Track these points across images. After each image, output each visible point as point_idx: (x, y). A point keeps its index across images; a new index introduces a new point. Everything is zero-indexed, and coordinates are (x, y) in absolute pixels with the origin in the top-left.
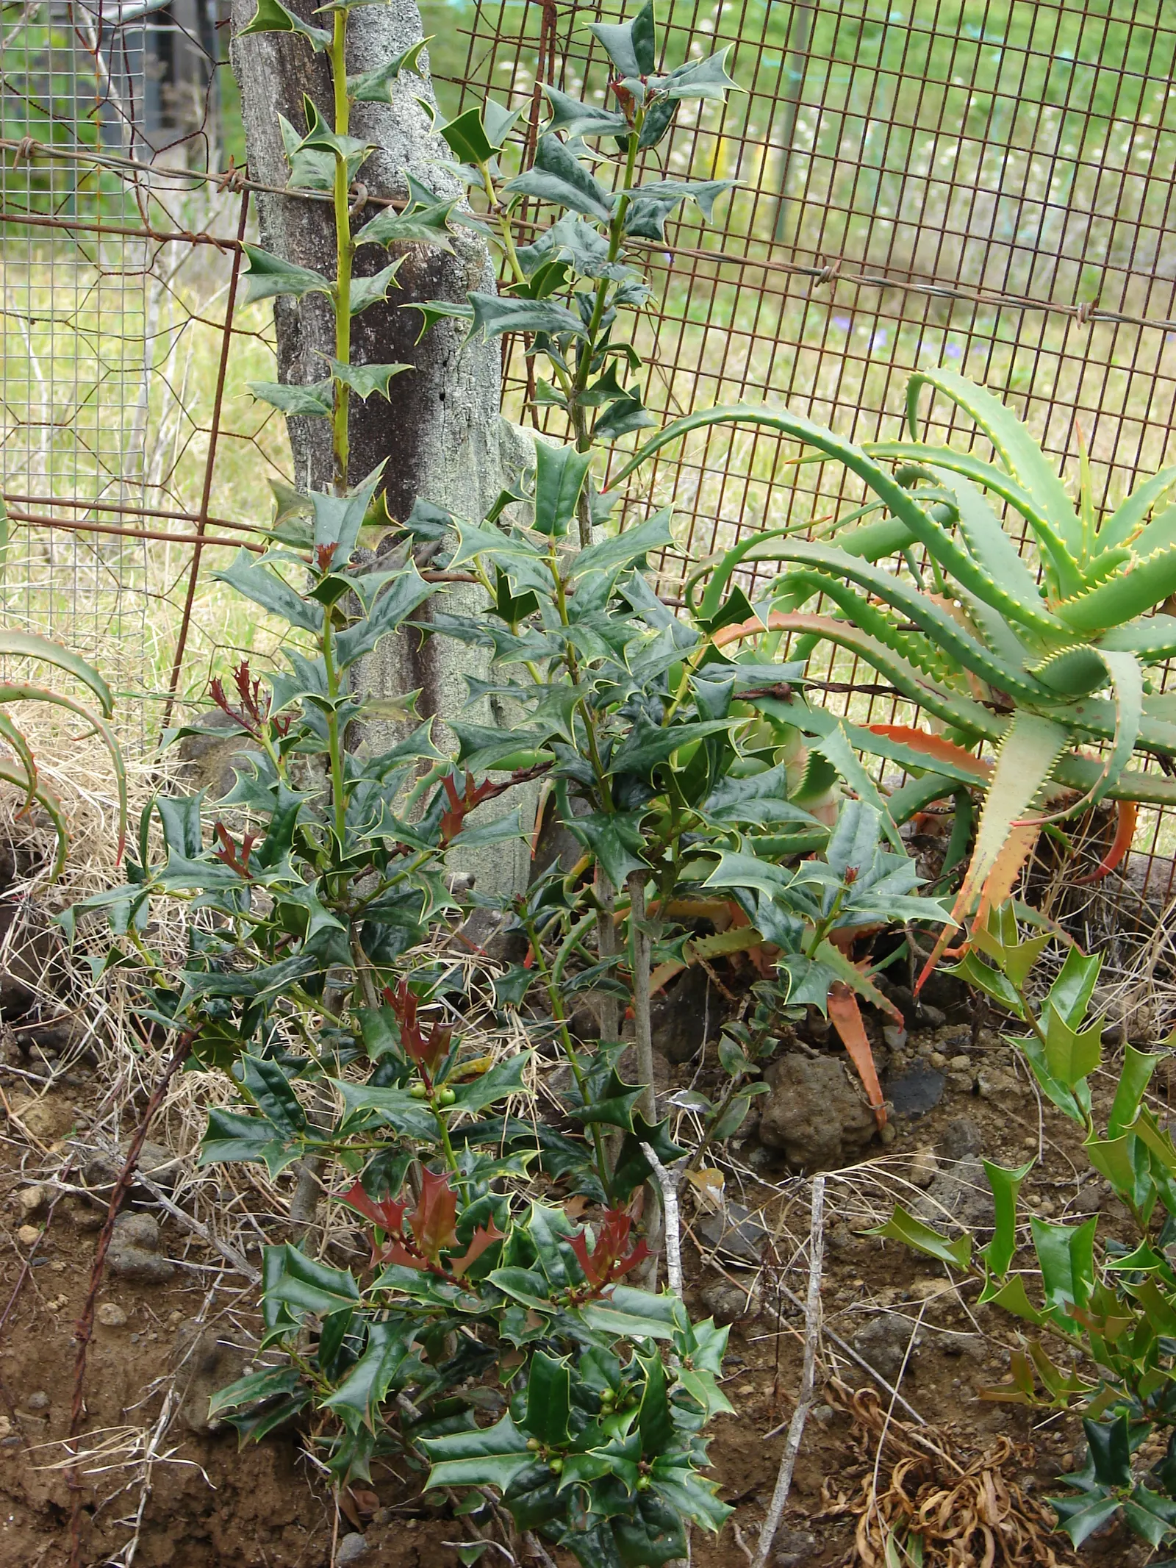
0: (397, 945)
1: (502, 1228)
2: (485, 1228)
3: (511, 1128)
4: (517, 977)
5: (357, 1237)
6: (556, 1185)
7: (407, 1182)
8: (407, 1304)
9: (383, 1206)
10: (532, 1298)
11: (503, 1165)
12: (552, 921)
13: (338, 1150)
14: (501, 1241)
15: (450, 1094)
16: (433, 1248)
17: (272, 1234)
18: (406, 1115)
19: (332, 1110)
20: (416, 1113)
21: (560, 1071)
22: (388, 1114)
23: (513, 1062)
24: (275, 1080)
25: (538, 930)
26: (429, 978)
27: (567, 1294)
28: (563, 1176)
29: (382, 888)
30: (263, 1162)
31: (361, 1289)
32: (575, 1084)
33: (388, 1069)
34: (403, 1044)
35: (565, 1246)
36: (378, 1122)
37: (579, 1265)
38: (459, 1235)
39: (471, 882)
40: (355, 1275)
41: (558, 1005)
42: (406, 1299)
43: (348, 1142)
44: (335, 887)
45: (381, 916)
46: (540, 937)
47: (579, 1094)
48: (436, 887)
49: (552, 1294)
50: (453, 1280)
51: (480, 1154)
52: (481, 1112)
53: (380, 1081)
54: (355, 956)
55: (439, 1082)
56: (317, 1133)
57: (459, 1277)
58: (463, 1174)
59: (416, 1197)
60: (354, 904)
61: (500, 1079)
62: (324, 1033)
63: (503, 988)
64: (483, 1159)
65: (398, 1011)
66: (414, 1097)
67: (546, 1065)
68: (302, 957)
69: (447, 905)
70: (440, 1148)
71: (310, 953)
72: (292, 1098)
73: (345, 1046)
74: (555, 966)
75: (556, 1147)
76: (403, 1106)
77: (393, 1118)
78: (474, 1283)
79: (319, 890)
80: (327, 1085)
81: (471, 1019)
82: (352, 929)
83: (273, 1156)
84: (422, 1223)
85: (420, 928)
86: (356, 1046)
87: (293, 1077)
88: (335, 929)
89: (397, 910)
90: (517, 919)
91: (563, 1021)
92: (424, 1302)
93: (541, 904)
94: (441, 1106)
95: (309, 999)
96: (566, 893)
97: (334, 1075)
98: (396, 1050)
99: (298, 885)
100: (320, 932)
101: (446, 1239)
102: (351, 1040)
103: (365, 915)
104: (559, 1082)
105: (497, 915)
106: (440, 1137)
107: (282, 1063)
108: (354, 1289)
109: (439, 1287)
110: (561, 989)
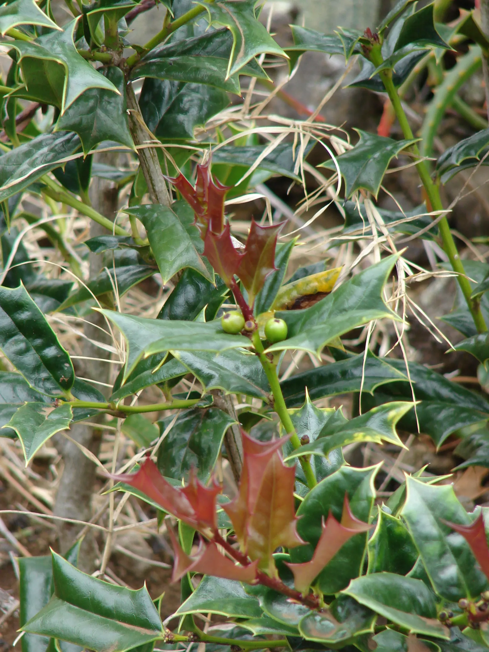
0: (194, 111)
1: (364, 518)
2: (338, 518)
3: (373, 371)
4: (372, 151)
5: (152, 541)
6: (442, 454)
7: (223, 456)
8: (232, 634)
9: (188, 492)
10: (413, 617)
11: (361, 425)
12: (418, 67)
13: (121, 413)
14: (363, 536)
15: (280, 326)
16: (264, 550)
17: (27, 542)
18: (218, 359)
19: (109, 355)
20: (233, 355)
21: (438, 286)
22: (191, 358)
23: (369, 275)
24: (24, 316)
25: (398, 80)
26: (242, 158)
27: (464, 609)
28: (452, 438)
29: (169, 30)
30: (13, 436)
31: (164, 617)
32: (463, 303)
33: (189, 293)
34: (207, 254)
35: (457, 540)
36: (177, 371)
37: (478, 567)
38: (302, 528)
39: (294, 14)
40: (153, 596)
41: (434, 190)
42: (229, 627)
43: (134, 404)
44: (100, 31)
45: (169, 69)
46: (401, 90)
47: (469, 318)
48: (248, 24)
49: (441, 610)
50: (297, 596)
51: (327, 411)
52: (327, 350)
53: (179, 310)
54: (134, 130)
55: (262, 309)
56: (89, 390)
57: (304, 590)
58: (305, 441)
59: (237, 478)
60: (129, 53)
61: (352, 301)
62: (94, 245)
63: (352, 168)
64: (332, 419)
65: (197, 208)
66: (226, 332)
67: (420, 278)
68: (57, 135)
69: (265, 49)
70: (270, 405)
71: (68, 128)
72: (51, 341)
73: (124, 262)
74: (425, 133)
75: (439, 397)
76: (211, 346)
77: (200, 364)
78: (328, 599)
79: (77, 36)
80: (101, 320)
81: (306, 215)
82: (128, 90)
83: (28, 426)
84: (245, 515)
85: (227, 85)
86: (140, 261)
87: (49, 310)
88: (103, 92)
89: (191, 61)
90: (367, 65)
91: (442, 212)
92: (256, 629)
93: (401, 44)
94: (267, 344)
95: (68, 193)
96: (438, 25)
97: (109, 305)
98: (200, 265)
99: (46, 31)
100: (84, 97)
101: (282, 536)
102: (132, 253)
103: (147, 68)
104: (437, 302)
105: (334, 62)
106: (268, 389)
107: (33, 291)
108: (154, 615)
109: (277, 607)
110: (434, 165)
